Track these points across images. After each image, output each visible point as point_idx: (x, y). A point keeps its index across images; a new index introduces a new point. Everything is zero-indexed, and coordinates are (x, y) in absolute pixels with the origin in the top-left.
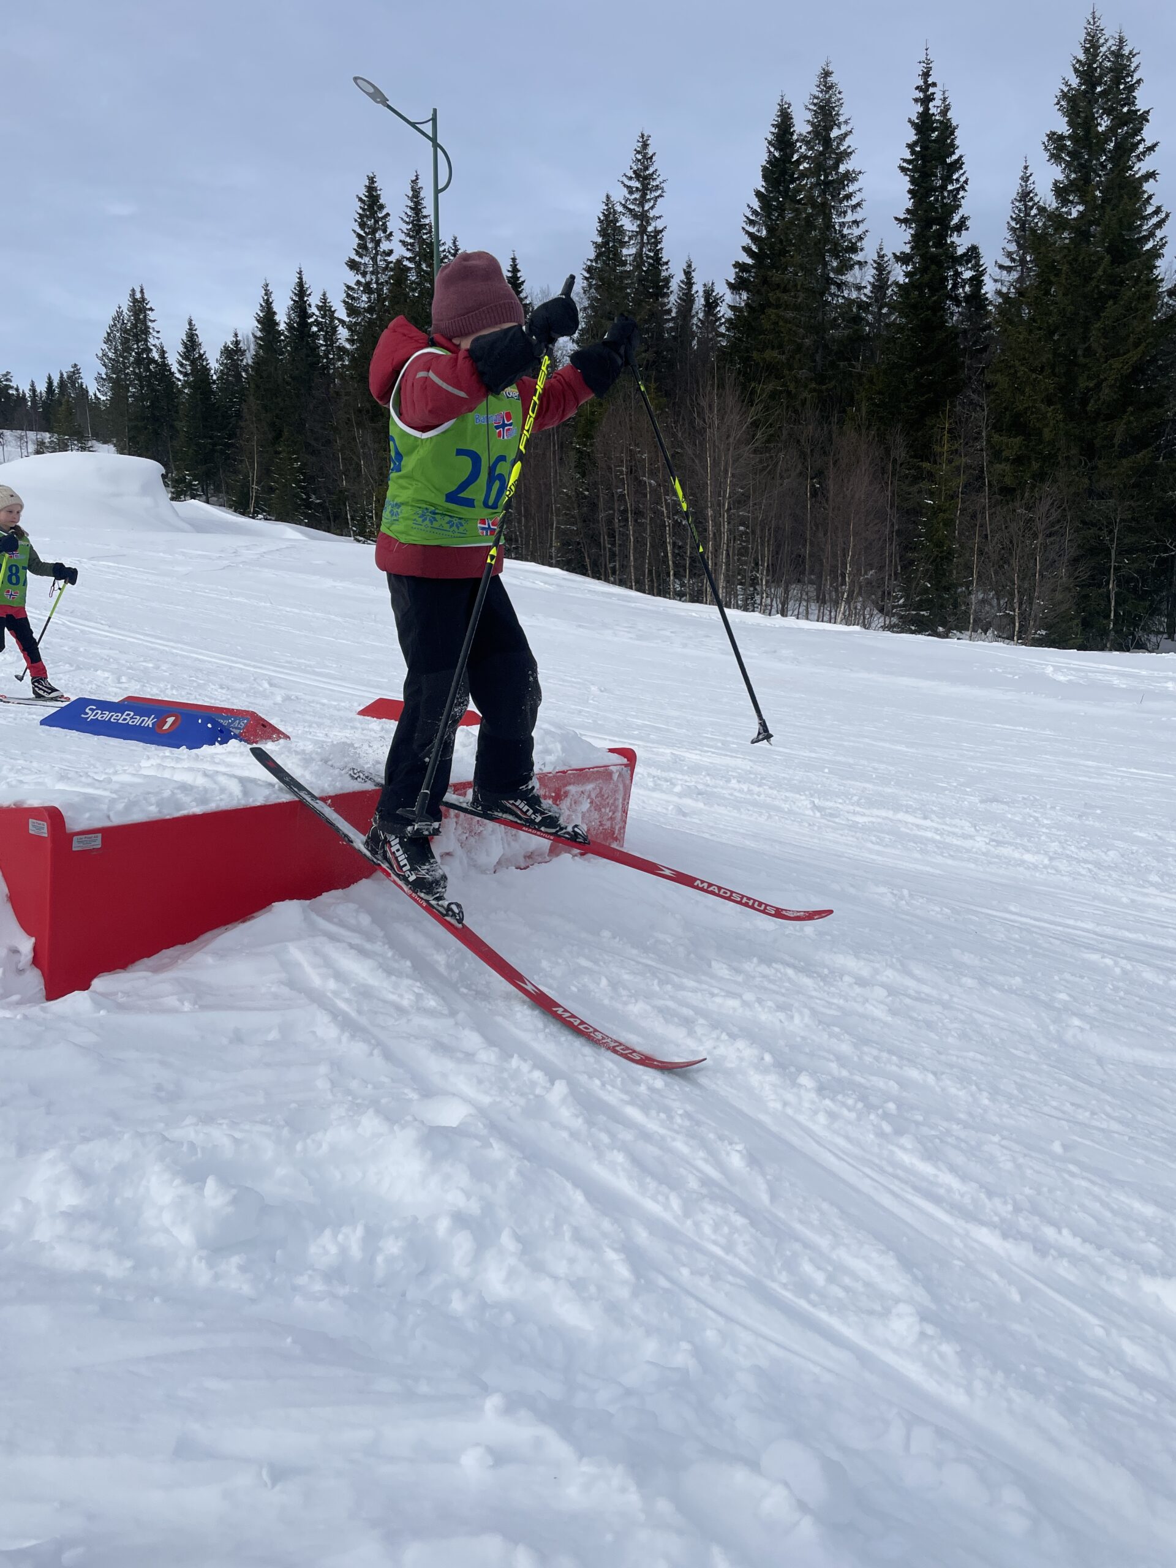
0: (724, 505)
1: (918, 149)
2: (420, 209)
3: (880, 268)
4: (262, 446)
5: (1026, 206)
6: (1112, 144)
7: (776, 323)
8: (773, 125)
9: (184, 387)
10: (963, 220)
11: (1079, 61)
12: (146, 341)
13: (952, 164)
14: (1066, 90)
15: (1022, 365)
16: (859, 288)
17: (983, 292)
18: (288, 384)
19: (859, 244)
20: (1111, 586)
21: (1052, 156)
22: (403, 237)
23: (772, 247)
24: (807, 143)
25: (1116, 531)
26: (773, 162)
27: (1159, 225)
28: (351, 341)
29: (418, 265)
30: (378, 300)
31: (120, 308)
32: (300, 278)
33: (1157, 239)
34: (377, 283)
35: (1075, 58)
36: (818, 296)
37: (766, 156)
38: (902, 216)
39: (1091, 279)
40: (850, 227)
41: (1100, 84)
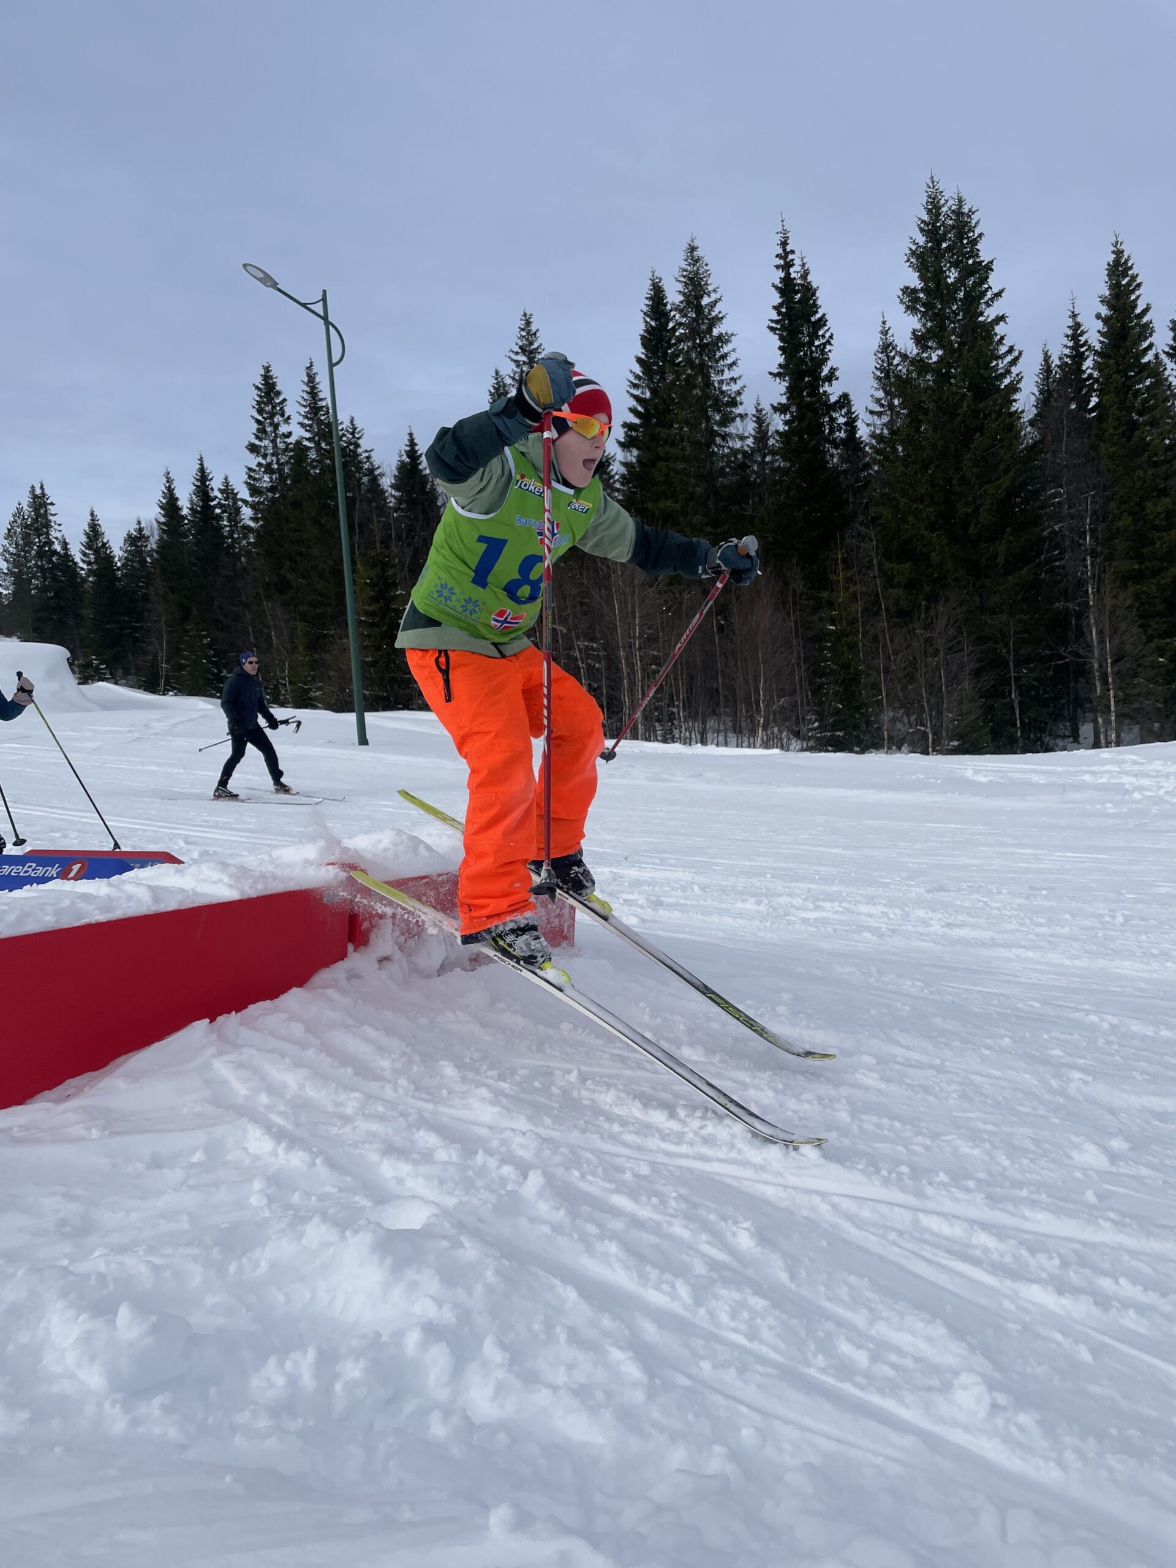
0: (635, 644)
1: (784, 310)
2: (316, 393)
3: (760, 420)
4: (170, 626)
5: (888, 357)
6: (962, 294)
7: (667, 475)
8: (647, 298)
9: (88, 575)
10: (833, 371)
11: (923, 221)
12: (48, 534)
13: (815, 322)
14: (914, 248)
15: (903, 497)
16: (742, 438)
17: (858, 436)
18: (194, 565)
19: (738, 399)
20: (1013, 696)
21: (908, 308)
22: (301, 419)
23: (656, 407)
24: (681, 311)
25: (1011, 643)
26: (650, 330)
27: (1014, 362)
28: (255, 519)
29: (318, 444)
30: (280, 479)
31: (20, 504)
32: (202, 464)
33: (1014, 375)
34: (277, 463)
35: (920, 219)
36: (704, 447)
37: (643, 326)
38: (776, 371)
39: (957, 415)
40: (728, 384)
41: (944, 240)
